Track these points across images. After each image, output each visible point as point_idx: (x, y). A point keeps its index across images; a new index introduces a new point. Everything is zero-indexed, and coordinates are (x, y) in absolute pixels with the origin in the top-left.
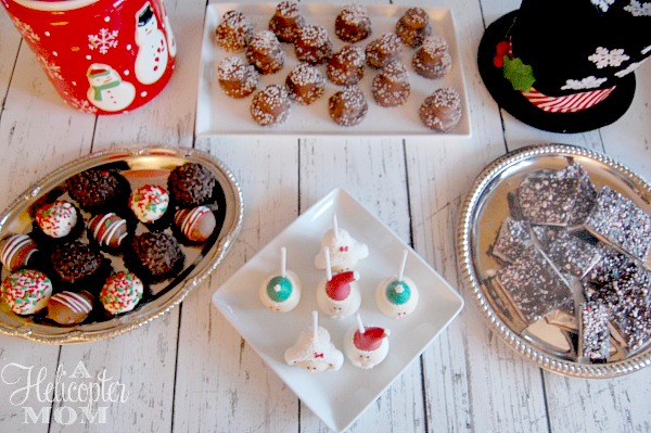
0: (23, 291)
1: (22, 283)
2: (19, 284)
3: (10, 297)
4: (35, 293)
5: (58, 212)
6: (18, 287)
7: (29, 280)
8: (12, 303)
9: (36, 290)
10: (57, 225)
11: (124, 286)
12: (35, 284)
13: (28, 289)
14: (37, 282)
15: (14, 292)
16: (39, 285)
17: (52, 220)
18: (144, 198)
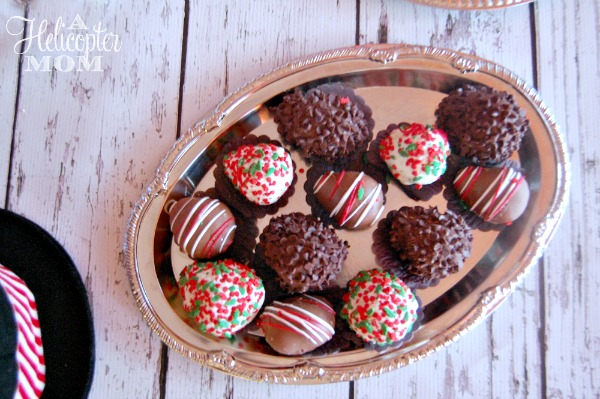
0: (230, 308)
1: (227, 294)
2: (222, 296)
3: (207, 317)
4: (246, 308)
5: (271, 166)
6: (222, 302)
7: (237, 288)
8: (211, 325)
9: (248, 304)
10: (271, 188)
11: (395, 307)
12: (246, 294)
13: (236, 304)
14: (249, 290)
15: (215, 310)
16: (252, 296)
17: (263, 181)
18: (419, 152)
